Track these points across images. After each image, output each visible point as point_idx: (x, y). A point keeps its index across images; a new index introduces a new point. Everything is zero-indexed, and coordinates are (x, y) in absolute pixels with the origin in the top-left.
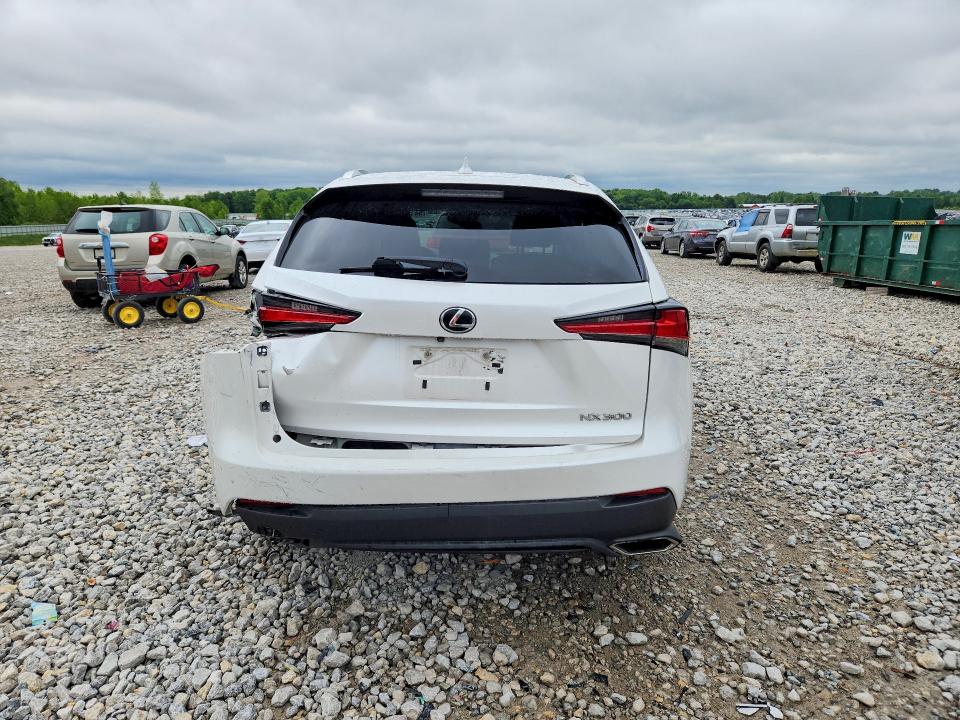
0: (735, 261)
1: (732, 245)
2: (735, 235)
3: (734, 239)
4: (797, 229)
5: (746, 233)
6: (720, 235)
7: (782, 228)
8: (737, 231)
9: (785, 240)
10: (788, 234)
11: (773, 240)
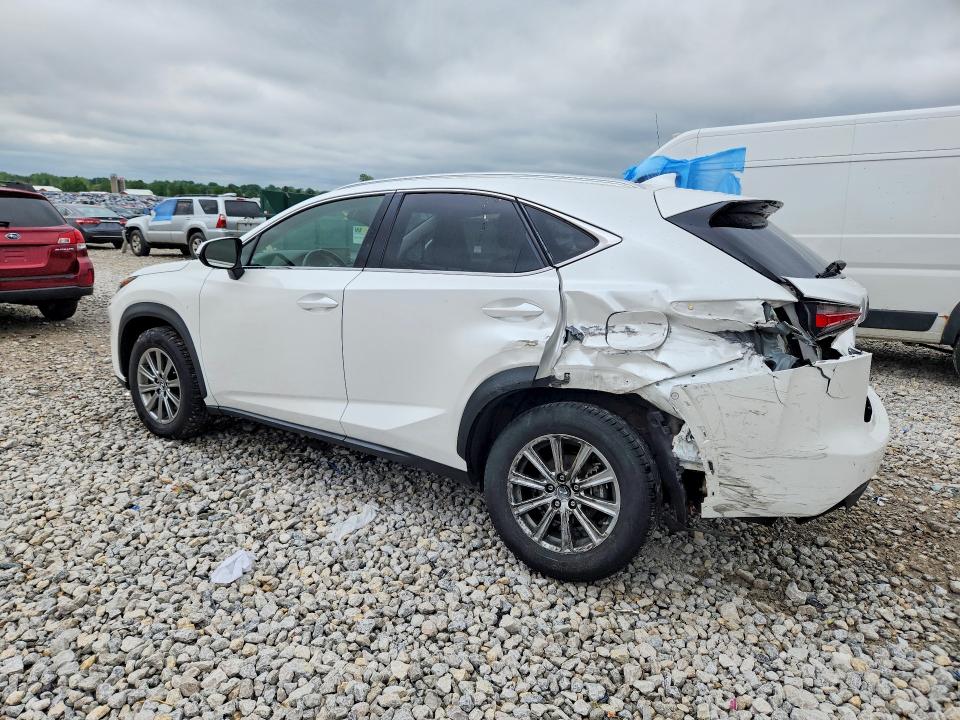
0: (153, 251)
1: (150, 235)
2: (151, 224)
3: (151, 229)
4: (231, 219)
5: (169, 222)
6: (130, 223)
7: (214, 218)
8: (154, 220)
9: (220, 230)
10: (222, 224)
11: (207, 231)
